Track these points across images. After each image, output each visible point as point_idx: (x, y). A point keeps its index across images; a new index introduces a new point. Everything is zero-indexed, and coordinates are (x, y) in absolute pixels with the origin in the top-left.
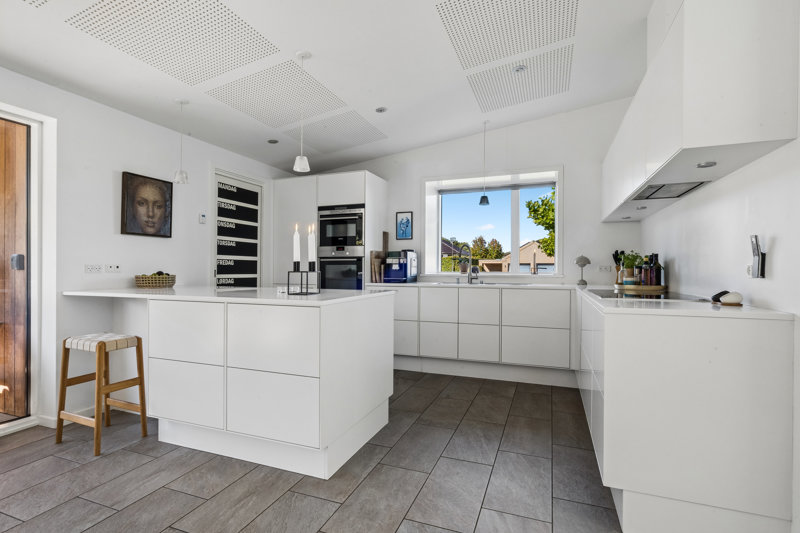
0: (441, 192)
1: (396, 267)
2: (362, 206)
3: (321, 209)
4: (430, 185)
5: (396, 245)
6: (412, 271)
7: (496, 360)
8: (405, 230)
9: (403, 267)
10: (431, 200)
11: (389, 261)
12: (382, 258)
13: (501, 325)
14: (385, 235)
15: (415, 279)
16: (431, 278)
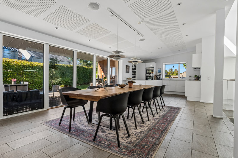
0: (165, 64)
1: (159, 77)
2: (153, 68)
3: (146, 68)
4: (164, 64)
5: (158, 74)
6: (161, 78)
7: (175, 91)
8: (160, 71)
9: (160, 77)
10: (164, 66)
11: (157, 76)
12: (156, 76)
13: (176, 86)
14: (156, 72)
15: (161, 79)
16: (164, 79)
